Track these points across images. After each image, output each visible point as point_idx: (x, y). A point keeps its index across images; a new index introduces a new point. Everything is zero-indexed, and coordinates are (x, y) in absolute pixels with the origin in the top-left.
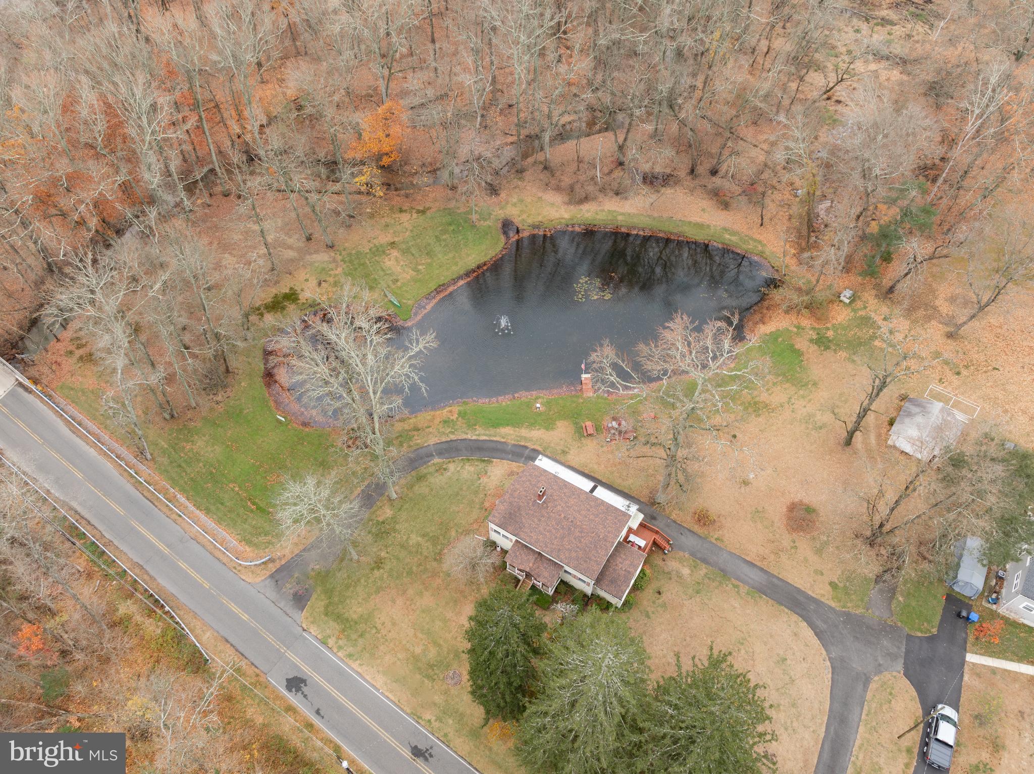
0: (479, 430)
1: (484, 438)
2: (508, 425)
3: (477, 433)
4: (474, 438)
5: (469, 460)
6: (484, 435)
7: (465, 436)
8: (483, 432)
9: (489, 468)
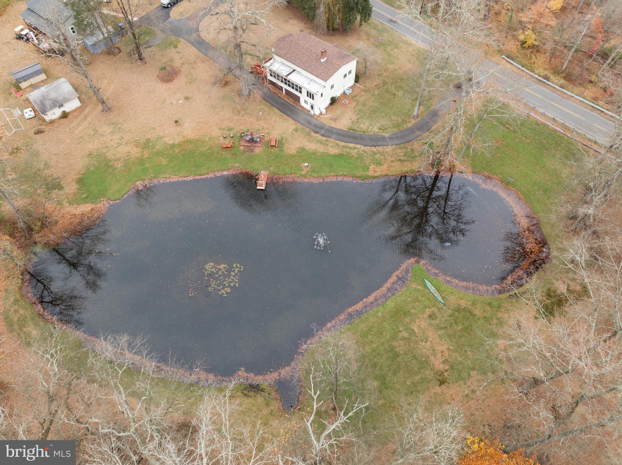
0: (354, 153)
1: (351, 145)
2: (332, 156)
3: (356, 151)
4: (358, 146)
5: (364, 132)
6: (350, 148)
7: (365, 148)
8: (352, 151)
9: (350, 125)
